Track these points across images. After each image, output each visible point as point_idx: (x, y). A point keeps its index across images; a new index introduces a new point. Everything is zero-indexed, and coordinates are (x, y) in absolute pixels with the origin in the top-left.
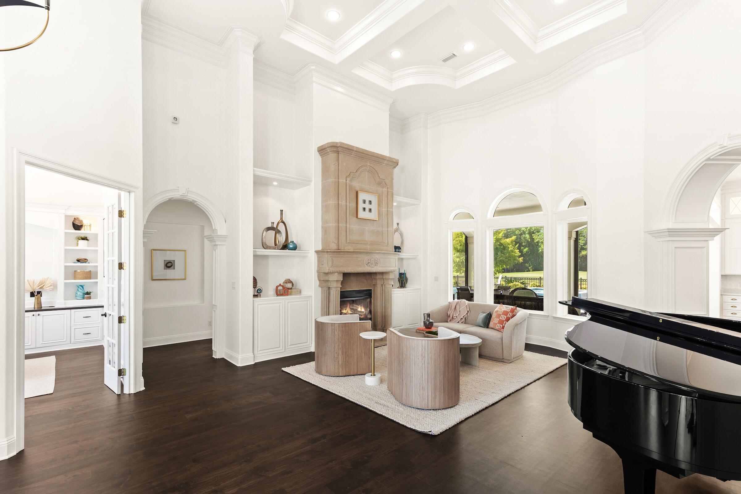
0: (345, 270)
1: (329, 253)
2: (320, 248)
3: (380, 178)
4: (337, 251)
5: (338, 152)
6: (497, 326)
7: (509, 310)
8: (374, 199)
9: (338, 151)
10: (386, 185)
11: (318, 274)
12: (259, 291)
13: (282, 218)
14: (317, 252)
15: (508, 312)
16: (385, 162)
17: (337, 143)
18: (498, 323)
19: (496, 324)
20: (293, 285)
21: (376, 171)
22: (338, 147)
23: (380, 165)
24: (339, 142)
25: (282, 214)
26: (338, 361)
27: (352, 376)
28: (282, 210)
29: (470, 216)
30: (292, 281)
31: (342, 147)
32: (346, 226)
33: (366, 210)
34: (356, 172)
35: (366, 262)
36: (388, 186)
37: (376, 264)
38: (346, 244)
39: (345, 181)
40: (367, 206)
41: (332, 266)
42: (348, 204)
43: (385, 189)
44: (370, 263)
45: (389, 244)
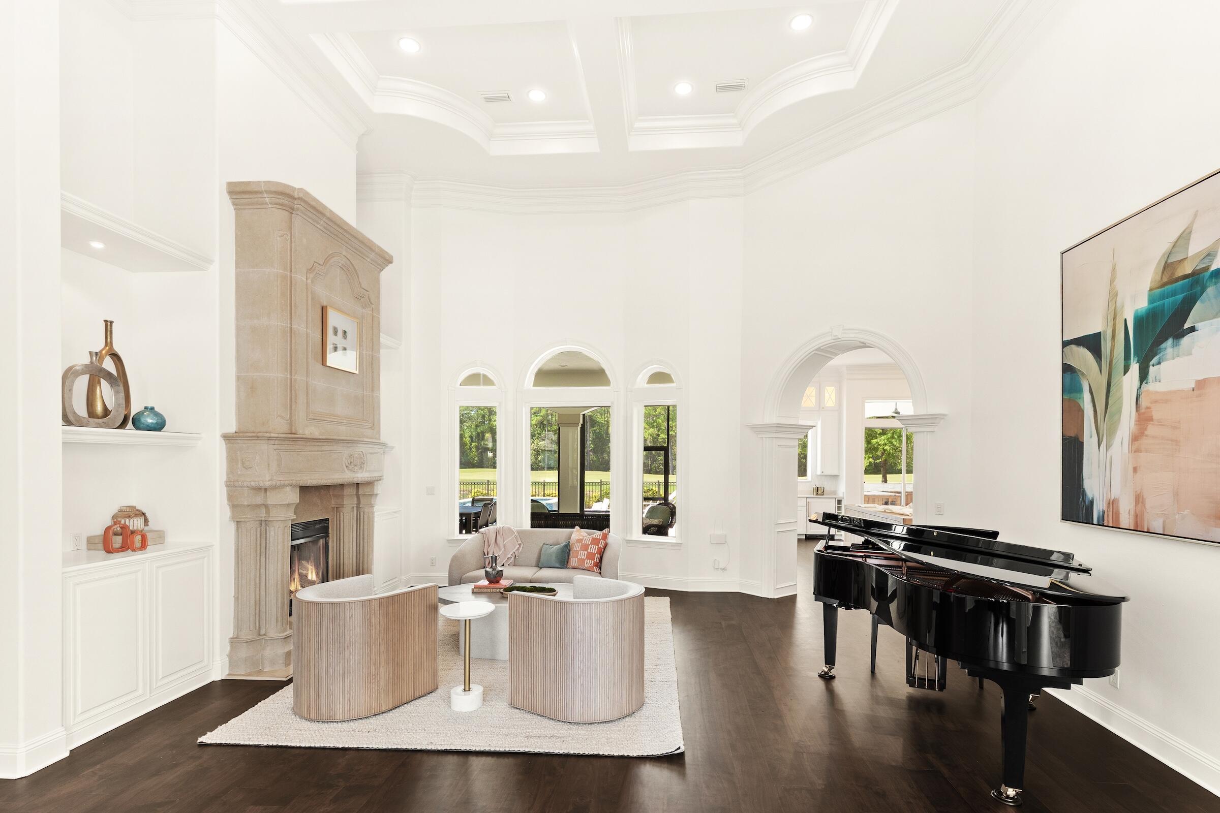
0: (307, 480)
1: (272, 442)
2: (232, 428)
3: (362, 286)
4: (290, 436)
5: (291, 210)
6: (587, 564)
7: (600, 536)
8: (351, 329)
9: (293, 209)
10: (371, 303)
11: (227, 491)
13: (111, 342)
14: (227, 438)
15: (600, 540)
16: (372, 256)
17: (293, 189)
18: (587, 558)
19: (584, 560)
20: (146, 521)
21: (355, 269)
22: (295, 199)
23: (362, 259)
24: (298, 189)
25: (108, 330)
26: (379, 681)
27: (405, 705)
28: (111, 322)
29: (487, 381)
30: (144, 511)
31: (305, 202)
32: (306, 382)
33: (337, 348)
34: (324, 264)
35: (347, 461)
36: (373, 306)
37: (362, 464)
38: (307, 421)
39: (305, 279)
40: (340, 341)
41: (278, 470)
42: (310, 332)
43: (369, 312)
44: (353, 464)
45: (375, 424)
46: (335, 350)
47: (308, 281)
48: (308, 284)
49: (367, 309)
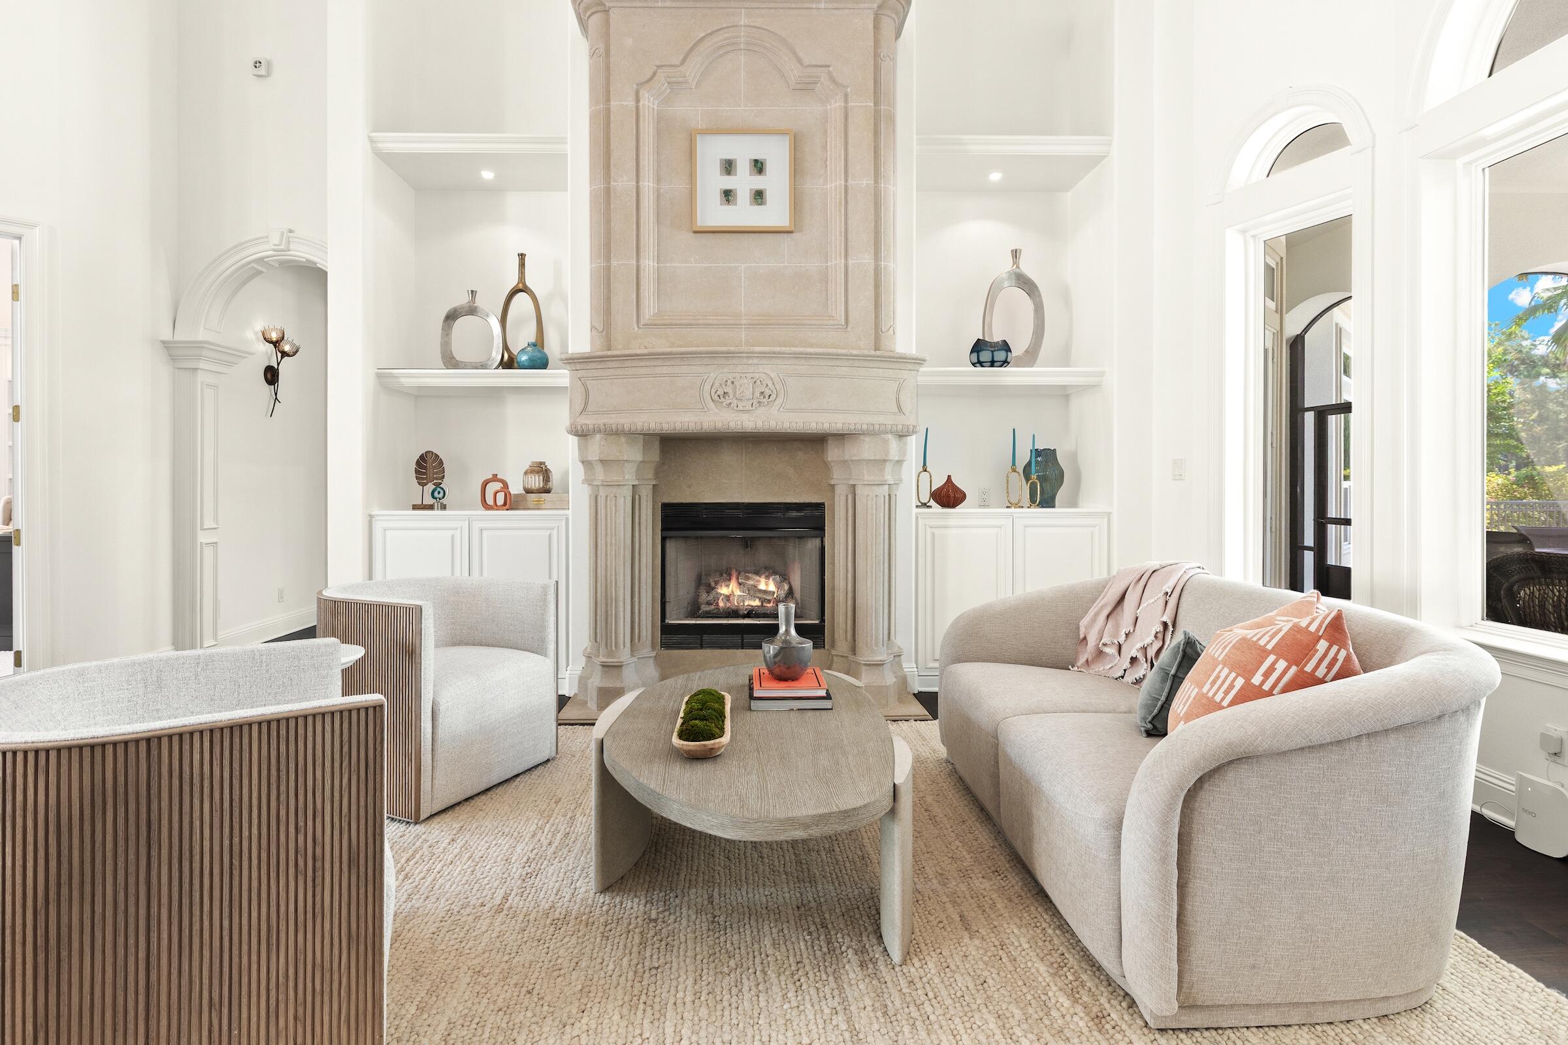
3: (806, 61)
8: (776, 153)
10: (838, 85)
12: (439, 493)
13: (524, 278)
21: (780, 39)
25: (522, 265)
28: (523, 255)
30: (549, 468)
32: (635, 266)
33: (735, 196)
34: (683, 62)
35: (713, 391)
36: (849, 90)
37: (764, 397)
38: (636, 329)
39: (631, 103)
40: (744, 182)
41: (584, 409)
42: (648, 184)
43: (837, 104)
44: (731, 396)
45: (851, 319)
46: (728, 201)
47: (641, 103)
48: (641, 107)
49: (832, 102)
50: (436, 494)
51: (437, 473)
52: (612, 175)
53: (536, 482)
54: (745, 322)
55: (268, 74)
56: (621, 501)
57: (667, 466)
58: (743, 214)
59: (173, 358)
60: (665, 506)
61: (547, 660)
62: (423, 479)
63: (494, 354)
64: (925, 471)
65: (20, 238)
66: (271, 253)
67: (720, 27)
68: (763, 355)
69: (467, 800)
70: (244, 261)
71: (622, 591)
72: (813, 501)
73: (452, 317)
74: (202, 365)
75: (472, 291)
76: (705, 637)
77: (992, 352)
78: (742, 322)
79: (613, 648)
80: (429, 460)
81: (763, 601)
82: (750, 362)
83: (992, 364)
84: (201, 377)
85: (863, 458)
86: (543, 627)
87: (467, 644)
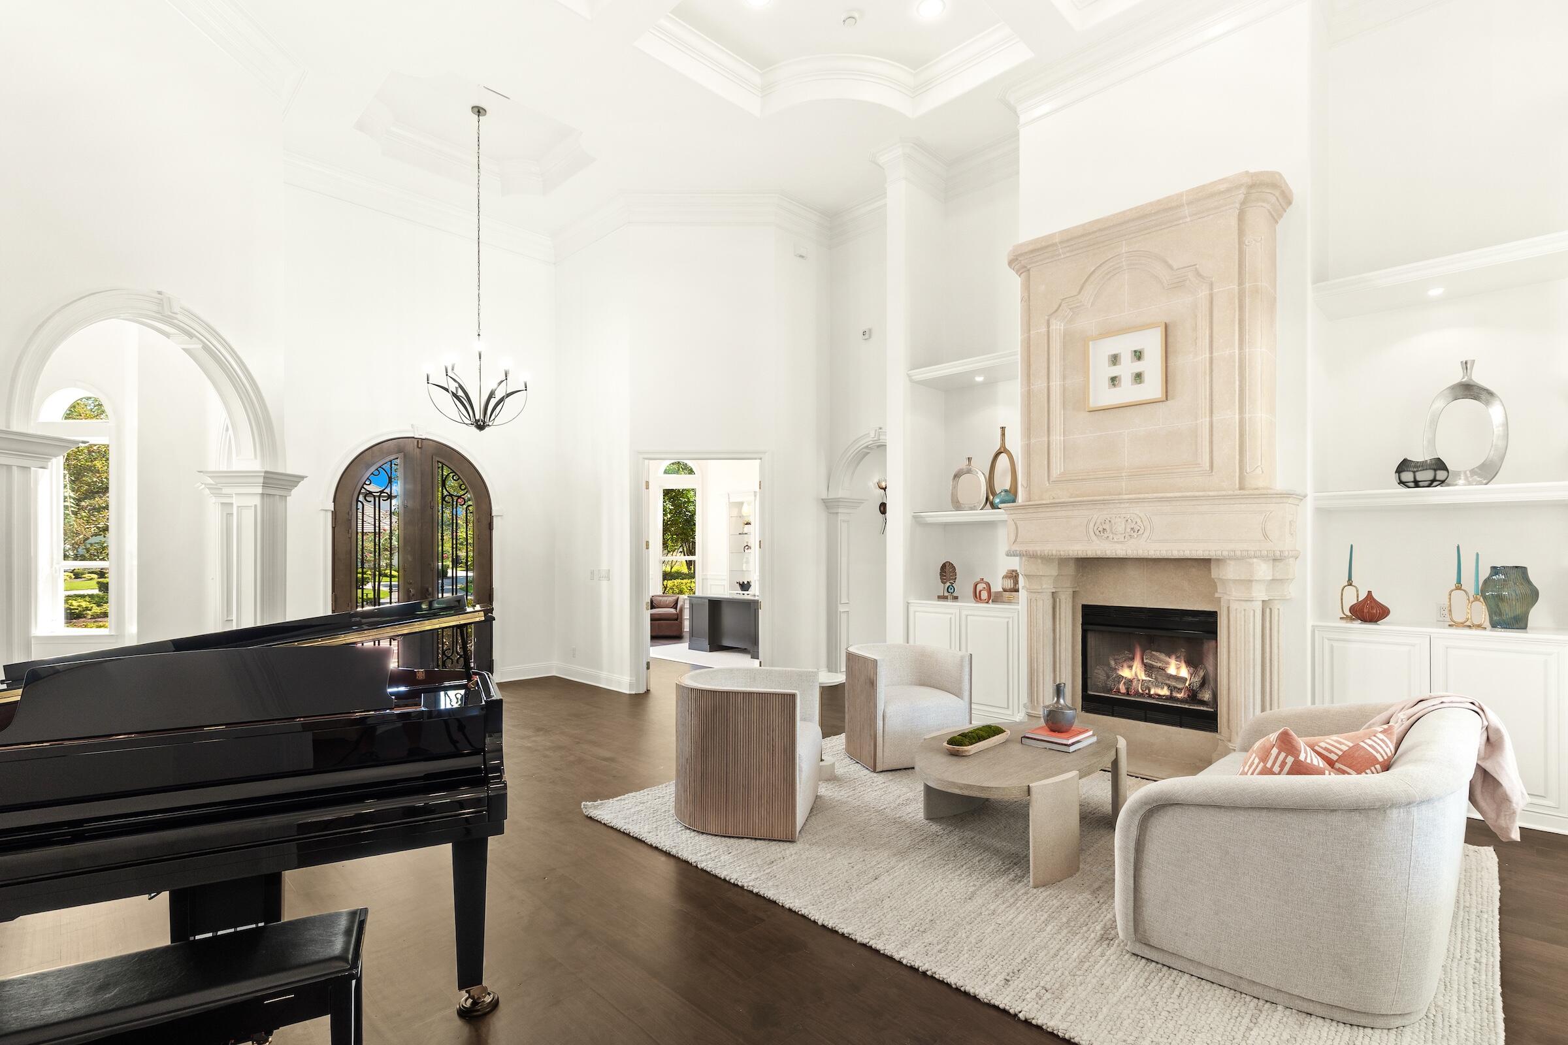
1: (1009, 512)
3: (1175, 267)
10: (1203, 278)
12: (952, 589)
22: (1016, 259)
25: (1003, 434)
28: (1004, 427)
31: (1023, 255)
32: (1046, 442)
33: (1120, 380)
34: (1079, 292)
35: (1096, 528)
36: (1213, 279)
37: (1134, 532)
38: (1048, 485)
39: (1044, 330)
40: (1127, 368)
41: (1015, 541)
42: (1056, 384)
43: (1203, 293)
44: (1108, 531)
45: (1215, 465)
46: (1114, 385)
47: (1051, 328)
48: (1050, 331)
49: (1199, 291)
50: (949, 590)
51: (952, 576)
52: (1031, 381)
53: (1009, 584)
54: (1125, 474)
55: (870, 337)
56: (1040, 603)
57: (1085, 578)
58: (1128, 392)
59: (827, 507)
60: (1085, 608)
61: (961, 701)
62: (944, 579)
63: (981, 497)
64: (1351, 585)
65: (761, 459)
66: (871, 442)
67: (1107, 259)
68: (1131, 501)
69: (905, 769)
70: (858, 450)
71: (1042, 665)
72: (1205, 610)
73: (957, 476)
74: (840, 510)
75: (969, 458)
76: (1116, 708)
77: (1414, 472)
78: (1123, 475)
79: (1035, 704)
80: (947, 565)
81: (1172, 689)
82: (1123, 506)
83: (1417, 484)
84: (840, 517)
85: (1229, 578)
86: (960, 681)
87: (927, 686)
